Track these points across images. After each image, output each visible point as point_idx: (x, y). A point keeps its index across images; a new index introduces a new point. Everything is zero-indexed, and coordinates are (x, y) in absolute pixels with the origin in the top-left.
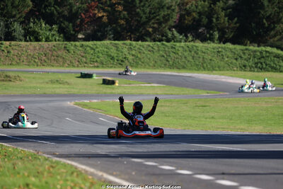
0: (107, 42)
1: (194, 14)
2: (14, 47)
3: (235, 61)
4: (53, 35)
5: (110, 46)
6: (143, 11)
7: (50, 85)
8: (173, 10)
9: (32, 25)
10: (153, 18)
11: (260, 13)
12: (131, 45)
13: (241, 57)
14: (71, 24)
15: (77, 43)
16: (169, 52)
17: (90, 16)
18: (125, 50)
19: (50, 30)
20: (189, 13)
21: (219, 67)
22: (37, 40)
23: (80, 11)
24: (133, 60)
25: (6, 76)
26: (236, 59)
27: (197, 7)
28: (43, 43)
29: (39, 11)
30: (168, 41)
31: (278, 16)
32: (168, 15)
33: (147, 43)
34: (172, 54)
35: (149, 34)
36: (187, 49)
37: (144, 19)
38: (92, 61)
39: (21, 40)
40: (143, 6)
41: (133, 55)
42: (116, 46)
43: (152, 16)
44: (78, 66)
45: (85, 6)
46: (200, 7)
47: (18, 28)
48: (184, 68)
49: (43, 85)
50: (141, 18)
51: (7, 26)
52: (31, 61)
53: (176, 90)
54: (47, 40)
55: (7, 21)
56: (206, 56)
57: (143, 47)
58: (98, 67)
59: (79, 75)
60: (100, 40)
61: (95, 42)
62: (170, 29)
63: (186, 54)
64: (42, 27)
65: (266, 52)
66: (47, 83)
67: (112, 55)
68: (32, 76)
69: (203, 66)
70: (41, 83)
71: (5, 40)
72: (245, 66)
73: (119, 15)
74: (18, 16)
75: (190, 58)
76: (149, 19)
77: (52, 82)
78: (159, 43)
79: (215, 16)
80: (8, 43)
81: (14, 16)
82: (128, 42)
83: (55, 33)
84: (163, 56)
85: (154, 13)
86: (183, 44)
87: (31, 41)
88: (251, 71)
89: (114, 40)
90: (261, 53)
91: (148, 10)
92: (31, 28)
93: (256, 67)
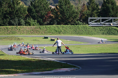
0: (54, 25)
1: (86, 15)
2: (22, 28)
3: (100, 31)
4: (35, 23)
5: (56, 27)
6: (67, 14)
7: (33, 41)
8: (78, 14)
9: (28, 20)
10: (71, 17)
11: (109, 14)
12: (63, 26)
13: (102, 30)
14: (41, 19)
15: (44, 26)
16: (76, 28)
17: (48, 16)
18: (61, 28)
19: (34, 22)
20: (84, 15)
21: (94, 34)
22: (30, 25)
23: (45, 15)
24: (64, 32)
25: (18, 38)
26: (101, 31)
27: (86, 13)
28: (32, 26)
29: (30, 15)
30: (76, 25)
31: (116, 15)
32: (76, 15)
33: (69, 26)
34: (78, 29)
35: (69, 22)
36: (83, 27)
37: (67, 17)
38: (49, 32)
39: (24, 25)
40: (67, 13)
41: (64, 30)
42: (58, 27)
43: (70, 16)
44: (44, 34)
45: (46, 13)
46: (88, 13)
47: (23, 21)
48: (82, 34)
49: (30, 42)
50: (66, 17)
51: (19, 20)
52: (28, 32)
53: (75, 42)
54: (33, 25)
55: (19, 19)
56: (90, 30)
57: (67, 27)
58: (51, 34)
59: (44, 38)
60: (52, 25)
61: (50, 26)
62: (77, 21)
63: (83, 29)
64: (31, 21)
65: (111, 28)
66: (32, 41)
67: (56, 30)
68: (27, 38)
69: (89, 33)
70: (30, 41)
71: (18, 25)
72: (103, 33)
73: (59, 16)
74: (23, 17)
75: (84, 31)
76: (69, 17)
77: (34, 40)
78: (73, 26)
79: (93, 15)
80: (19, 26)
81: (21, 17)
82: (62, 25)
83: (36, 22)
84: (74, 30)
85: (71, 15)
86: (81, 26)
87: (28, 26)
88: (106, 35)
89: (57, 25)
90: (109, 28)
91: (69, 14)
92: (27, 21)
93: (108, 33)
